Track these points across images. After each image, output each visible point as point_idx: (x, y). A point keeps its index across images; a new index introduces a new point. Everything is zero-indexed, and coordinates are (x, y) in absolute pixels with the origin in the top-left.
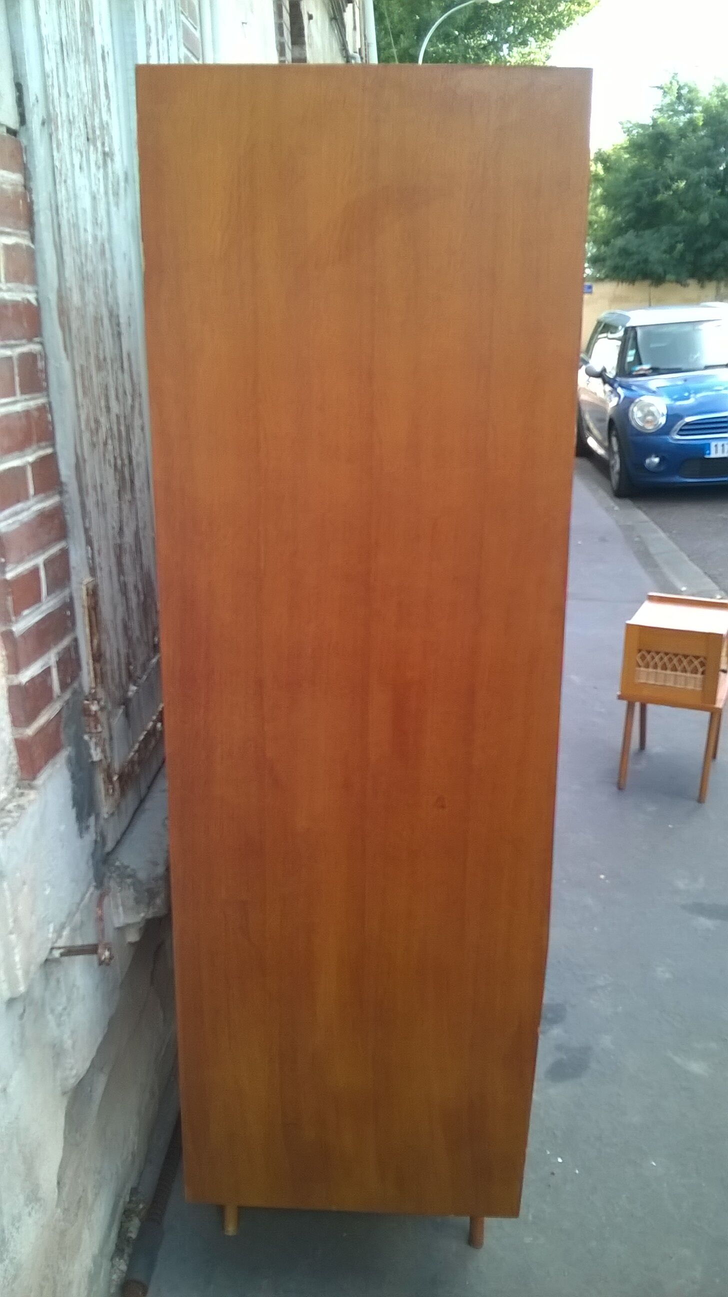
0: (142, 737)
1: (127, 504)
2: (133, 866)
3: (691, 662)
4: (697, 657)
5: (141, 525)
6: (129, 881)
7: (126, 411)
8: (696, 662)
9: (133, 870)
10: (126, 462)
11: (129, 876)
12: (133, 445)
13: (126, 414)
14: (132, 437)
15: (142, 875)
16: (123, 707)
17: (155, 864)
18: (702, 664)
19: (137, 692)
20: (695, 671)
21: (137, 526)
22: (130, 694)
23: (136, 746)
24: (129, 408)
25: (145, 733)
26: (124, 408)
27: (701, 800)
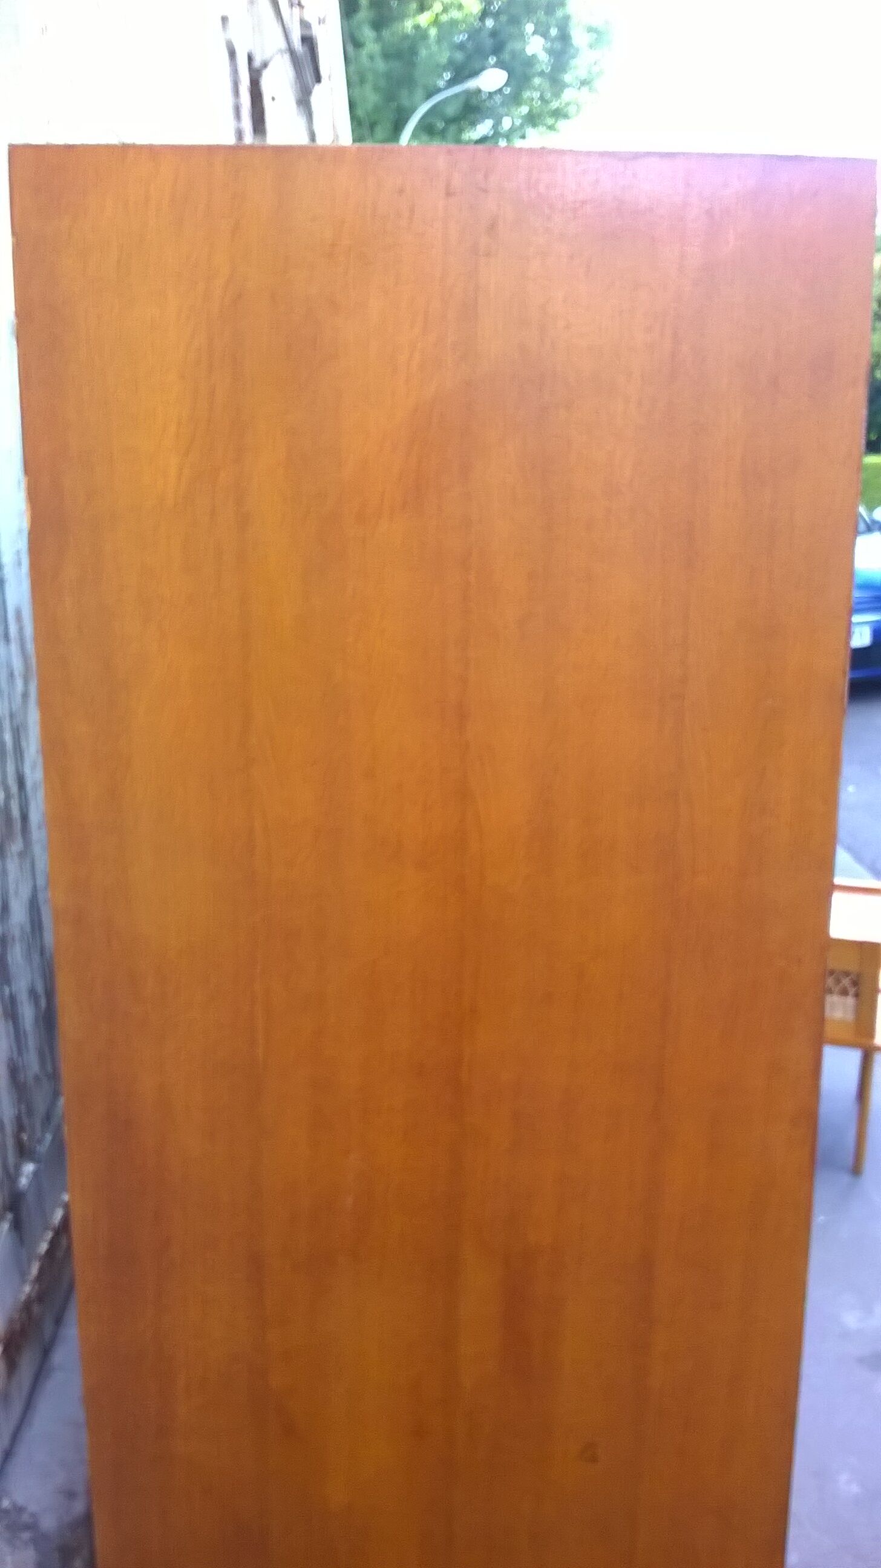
0: (44, 1247)
1: (16, 860)
2: (33, 1508)
3: (838, 981)
4: (847, 974)
5: (41, 882)
6: (26, 1535)
7: (13, 706)
8: (846, 982)
9: (33, 1515)
10: (14, 789)
11: (27, 1527)
12: (26, 755)
13: (14, 710)
14: (24, 744)
15: (49, 1523)
16: (10, 1216)
17: (71, 1495)
18: (855, 983)
19: (36, 1174)
20: (844, 992)
21: (35, 889)
22: (24, 1181)
23: (34, 1270)
24: (18, 699)
25: (50, 1235)
26: (10, 703)
27: (856, 1169)
